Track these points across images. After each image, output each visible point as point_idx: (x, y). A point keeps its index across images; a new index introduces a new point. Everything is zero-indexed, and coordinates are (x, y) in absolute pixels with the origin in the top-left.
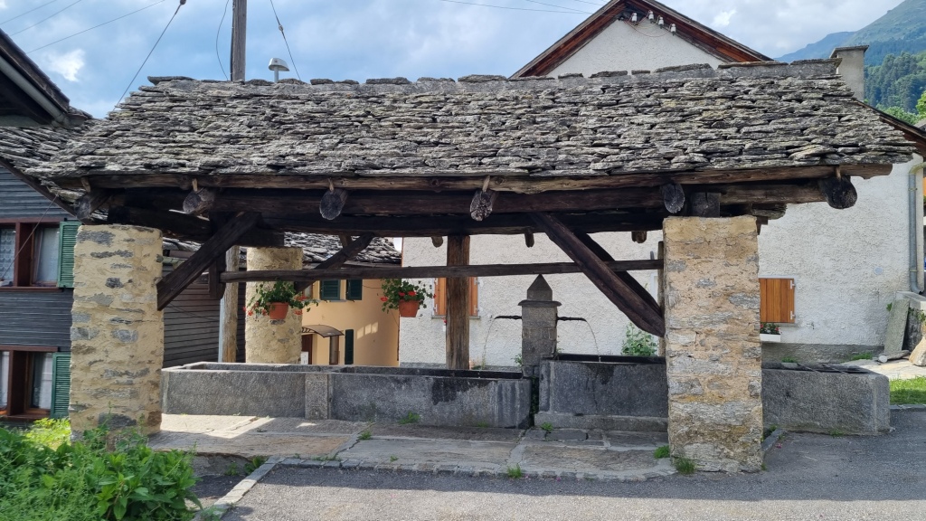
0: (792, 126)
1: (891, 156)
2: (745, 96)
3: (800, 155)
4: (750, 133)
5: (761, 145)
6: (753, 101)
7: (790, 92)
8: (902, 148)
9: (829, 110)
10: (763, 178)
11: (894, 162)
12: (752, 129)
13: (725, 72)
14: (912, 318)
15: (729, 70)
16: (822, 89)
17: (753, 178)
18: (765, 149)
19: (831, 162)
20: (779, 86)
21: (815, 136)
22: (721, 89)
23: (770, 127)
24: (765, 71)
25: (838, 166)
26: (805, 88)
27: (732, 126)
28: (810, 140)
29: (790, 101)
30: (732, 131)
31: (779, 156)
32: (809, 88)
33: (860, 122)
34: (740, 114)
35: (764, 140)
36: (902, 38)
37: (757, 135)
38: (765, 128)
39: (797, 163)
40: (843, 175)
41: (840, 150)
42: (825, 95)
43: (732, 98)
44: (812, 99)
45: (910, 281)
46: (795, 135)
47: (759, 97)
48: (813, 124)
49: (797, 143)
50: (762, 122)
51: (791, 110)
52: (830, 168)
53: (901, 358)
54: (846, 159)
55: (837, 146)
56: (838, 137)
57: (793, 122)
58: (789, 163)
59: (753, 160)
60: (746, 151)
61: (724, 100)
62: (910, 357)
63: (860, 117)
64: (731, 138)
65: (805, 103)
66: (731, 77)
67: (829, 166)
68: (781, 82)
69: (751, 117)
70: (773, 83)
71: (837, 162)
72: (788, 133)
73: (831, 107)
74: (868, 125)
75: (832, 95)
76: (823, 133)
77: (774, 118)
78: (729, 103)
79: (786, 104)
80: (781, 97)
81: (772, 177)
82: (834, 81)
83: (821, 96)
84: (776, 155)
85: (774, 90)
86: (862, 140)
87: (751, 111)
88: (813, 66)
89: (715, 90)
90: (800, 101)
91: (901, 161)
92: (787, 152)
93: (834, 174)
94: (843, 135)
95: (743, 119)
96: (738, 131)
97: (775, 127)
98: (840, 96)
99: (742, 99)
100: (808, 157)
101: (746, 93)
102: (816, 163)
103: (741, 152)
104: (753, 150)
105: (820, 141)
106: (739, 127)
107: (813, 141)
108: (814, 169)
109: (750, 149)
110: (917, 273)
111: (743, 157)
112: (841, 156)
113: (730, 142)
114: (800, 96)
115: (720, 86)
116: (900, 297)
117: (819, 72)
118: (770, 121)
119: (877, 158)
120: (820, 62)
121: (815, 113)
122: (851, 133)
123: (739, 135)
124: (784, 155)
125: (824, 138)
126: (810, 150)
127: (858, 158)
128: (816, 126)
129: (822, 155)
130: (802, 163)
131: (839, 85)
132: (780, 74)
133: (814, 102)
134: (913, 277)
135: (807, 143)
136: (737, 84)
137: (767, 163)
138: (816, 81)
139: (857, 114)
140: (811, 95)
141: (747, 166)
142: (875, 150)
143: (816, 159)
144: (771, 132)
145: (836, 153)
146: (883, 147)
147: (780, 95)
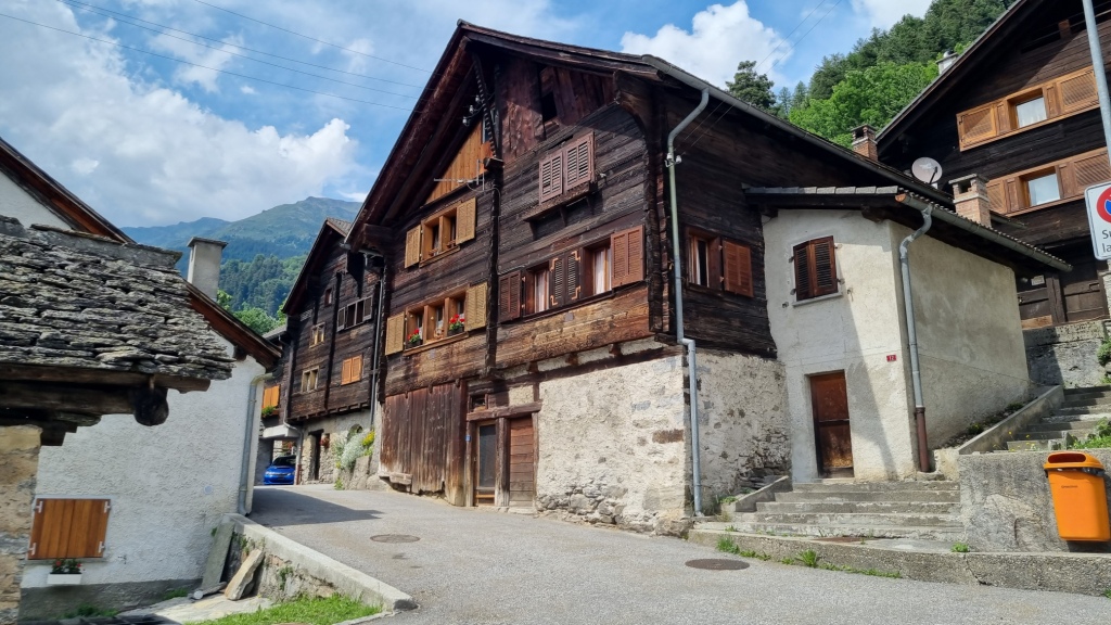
0: (108, 319)
1: (210, 371)
2: (59, 271)
3: (109, 356)
4: (54, 318)
5: (63, 336)
6: (69, 279)
7: (118, 278)
8: (222, 364)
9: (157, 309)
10: (59, 378)
11: (212, 377)
12: (57, 314)
13: (39, 234)
14: (235, 544)
15: (46, 233)
16: (155, 282)
17: (44, 377)
18: (68, 343)
19: (145, 370)
20: (106, 267)
21: (132, 336)
22: (29, 255)
23: (82, 316)
24: (92, 246)
25: (151, 375)
26: (137, 277)
27: (31, 306)
28: (125, 340)
29: (115, 288)
30: (29, 312)
31: (84, 353)
32: (141, 277)
33: (186, 328)
34: (45, 292)
35: (69, 331)
36: (273, 241)
37: (61, 323)
38: (74, 316)
39: (103, 366)
40: (156, 385)
41: (158, 356)
42: (157, 290)
43: (41, 269)
44: (141, 291)
45: (239, 502)
46: (110, 330)
47: (78, 275)
48: (135, 321)
49: (109, 341)
50: (72, 307)
51: (112, 300)
52: (143, 377)
53: (218, 592)
54: (162, 368)
55: (155, 352)
56: (158, 342)
57: (112, 315)
58: (93, 365)
59: (48, 355)
60: (41, 341)
61: (29, 270)
62: (226, 590)
63: (188, 322)
64: (25, 321)
65: (131, 294)
66: (46, 243)
67: (142, 373)
68: (109, 264)
69: (60, 298)
70: (99, 262)
71: (151, 371)
72: (102, 326)
73: (159, 305)
74: (195, 333)
75: (164, 291)
76: (143, 333)
77: (90, 306)
78: (35, 276)
79: (109, 291)
80: (105, 281)
81: (70, 379)
82: (170, 276)
83: (152, 290)
84: (80, 353)
85: (98, 272)
86: (183, 349)
87: (62, 291)
88: (150, 254)
89: (20, 254)
90: (126, 290)
91: (220, 378)
92: (94, 350)
93: (147, 384)
94: (165, 340)
95: (49, 299)
96: (38, 314)
97: (88, 316)
98: (173, 293)
99: (54, 273)
100: (118, 361)
101: (62, 267)
102: (127, 369)
103: (33, 342)
104: (52, 342)
105: (137, 342)
106: (40, 309)
107: (129, 342)
108: (124, 376)
109: (47, 339)
110: (246, 492)
111: (35, 349)
112: (157, 364)
113: (21, 326)
114: (127, 284)
115: (28, 250)
116: (226, 520)
117: (156, 262)
118: (83, 308)
119: (196, 372)
120: (158, 251)
121: (140, 308)
122: (173, 339)
123: (36, 319)
124: (90, 353)
125: (142, 339)
126: (122, 352)
127: (175, 368)
128: (138, 324)
129: (135, 360)
130: (109, 366)
131: (174, 281)
132: (111, 254)
133: (142, 296)
134: (242, 498)
135: (122, 342)
136: (51, 253)
137: (66, 361)
138: (150, 272)
139: (186, 318)
140: (141, 287)
141: (37, 361)
142: (194, 362)
143: (127, 363)
144: (81, 322)
145: (152, 360)
146: (203, 360)
147: (105, 278)
